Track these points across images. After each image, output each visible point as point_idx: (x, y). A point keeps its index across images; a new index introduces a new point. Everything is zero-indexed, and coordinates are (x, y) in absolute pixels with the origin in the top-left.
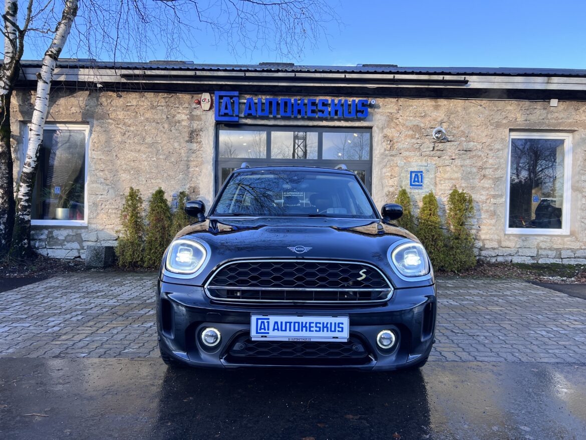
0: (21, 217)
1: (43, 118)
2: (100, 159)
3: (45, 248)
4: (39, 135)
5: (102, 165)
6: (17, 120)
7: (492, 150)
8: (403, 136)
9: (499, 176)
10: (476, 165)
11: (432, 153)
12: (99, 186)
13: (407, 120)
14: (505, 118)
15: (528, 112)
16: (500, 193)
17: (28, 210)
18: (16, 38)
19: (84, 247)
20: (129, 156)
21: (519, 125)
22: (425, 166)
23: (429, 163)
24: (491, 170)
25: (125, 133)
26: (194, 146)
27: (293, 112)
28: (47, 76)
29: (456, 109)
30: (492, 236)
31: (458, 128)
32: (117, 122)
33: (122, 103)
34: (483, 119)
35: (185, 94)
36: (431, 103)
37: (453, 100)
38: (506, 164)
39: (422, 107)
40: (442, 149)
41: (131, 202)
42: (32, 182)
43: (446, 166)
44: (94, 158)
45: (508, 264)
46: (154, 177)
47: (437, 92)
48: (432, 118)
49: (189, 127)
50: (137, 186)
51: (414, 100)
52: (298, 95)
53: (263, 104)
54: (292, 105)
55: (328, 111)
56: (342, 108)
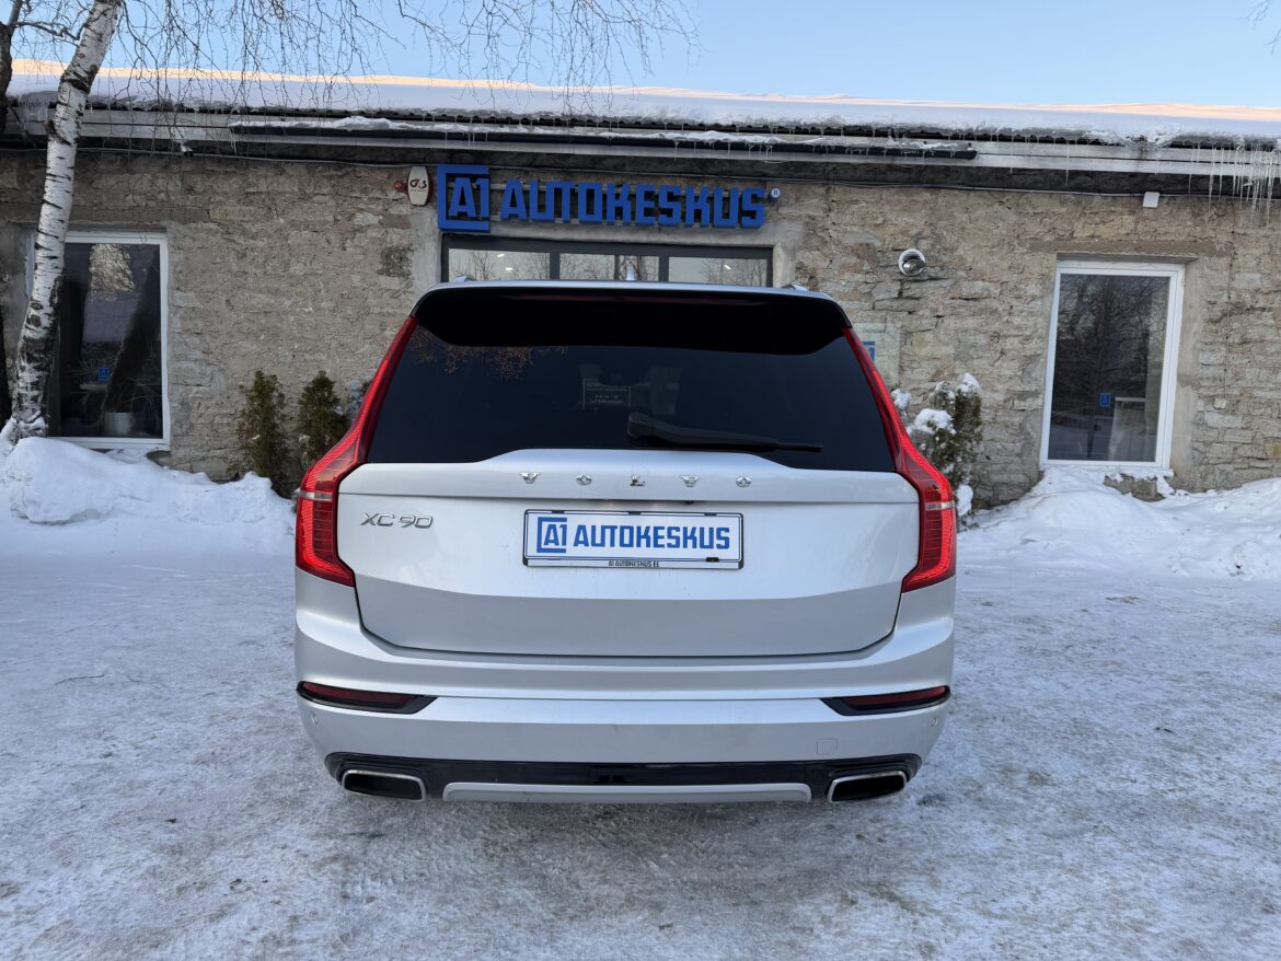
1: (62, 221)
2: (193, 308)
4: (56, 257)
5: (197, 321)
6: (10, 222)
7: (1018, 298)
8: (836, 266)
9: (1033, 353)
10: (986, 328)
11: (896, 304)
12: (193, 365)
13: (846, 232)
14: (1049, 231)
15: (1097, 220)
16: (1033, 389)
20: (254, 302)
21: (1078, 246)
22: (881, 331)
23: (889, 324)
24: (1016, 340)
25: (245, 255)
26: (394, 283)
27: (605, 211)
28: (68, 129)
29: (949, 211)
30: (1013, 477)
31: (952, 250)
32: (227, 229)
33: (235, 186)
34: (1004, 232)
35: (372, 169)
36: (896, 197)
37: (943, 191)
38: (1048, 327)
39: (879, 205)
40: (918, 296)
41: (259, 402)
42: (47, 358)
43: (924, 331)
44: (180, 307)
46: (309, 347)
47: (910, 173)
48: (897, 229)
49: (383, 241)
50: (273, 366)
51: (862, 190)
52: (617, 175)
53: (541, 193)
54: (605, 197)
55: (680, 212)
56: (708, 205)
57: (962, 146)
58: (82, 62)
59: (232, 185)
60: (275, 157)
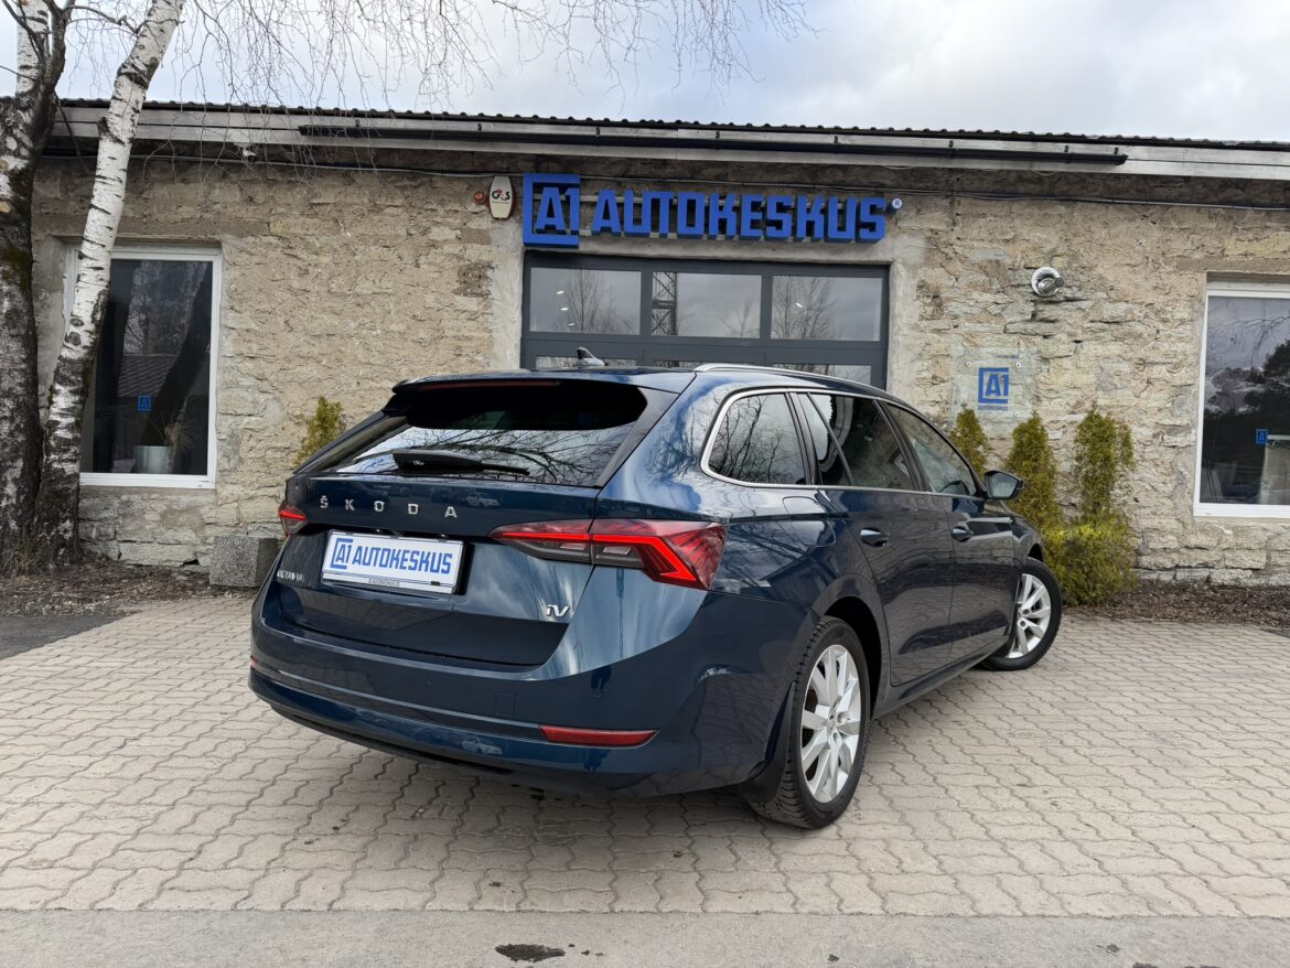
0: (55, 465)
1: (110, 229)
2: (248, 331)
3: (115, 538)
4: (101, 269)
5: (249, 345)
6: (51, 234)
7: (1164, 321)
8: (963, 282)
9: (1183, 382)
10: (1130, 355)
11: (1030, 326)
12: (246, 393)
13: (972, 248)
14: (1198, 248)
15: (1250, 236)
16: (1185, 423)
17: (73, 449)
18: (46, 35)
19: (206, 538)
20: (316, 324)
21: (1231, 264)
22: (1013, 357)
23: (1022, 349)
24: (1164, 368)
25: (307, 272)
26: (471, 304)
27: (707, 225)
28: (122, 126)
29: (1086, 226)
30: (1164, 521)
31: (1091, 269)
32: (287, 242)
33: (299, 197)
34: (1148, 249)
35: (450, 180)
36: (1027, 210)
37: (1079, 205)
38: (1198, 355)
39: (1009, 219)
40: (1053, 318)
41: (321, 432)
42: (85, 382)
43: (1061, 357)
44: (233, 329)
45: (1200, 587)
46: (376, 374)
47: (1042, 185)
48: (1030, 246)
49: (460, 258)
50: (335, 395)
51: (989, 203)
52: (718, 185)
53: (637, 206)
54: (707, 209)
55: (791, 224)
56: (822, 217)
57: (1109, 150)
58: (143, 52)
59: (298, 195)
60: (344, 166)
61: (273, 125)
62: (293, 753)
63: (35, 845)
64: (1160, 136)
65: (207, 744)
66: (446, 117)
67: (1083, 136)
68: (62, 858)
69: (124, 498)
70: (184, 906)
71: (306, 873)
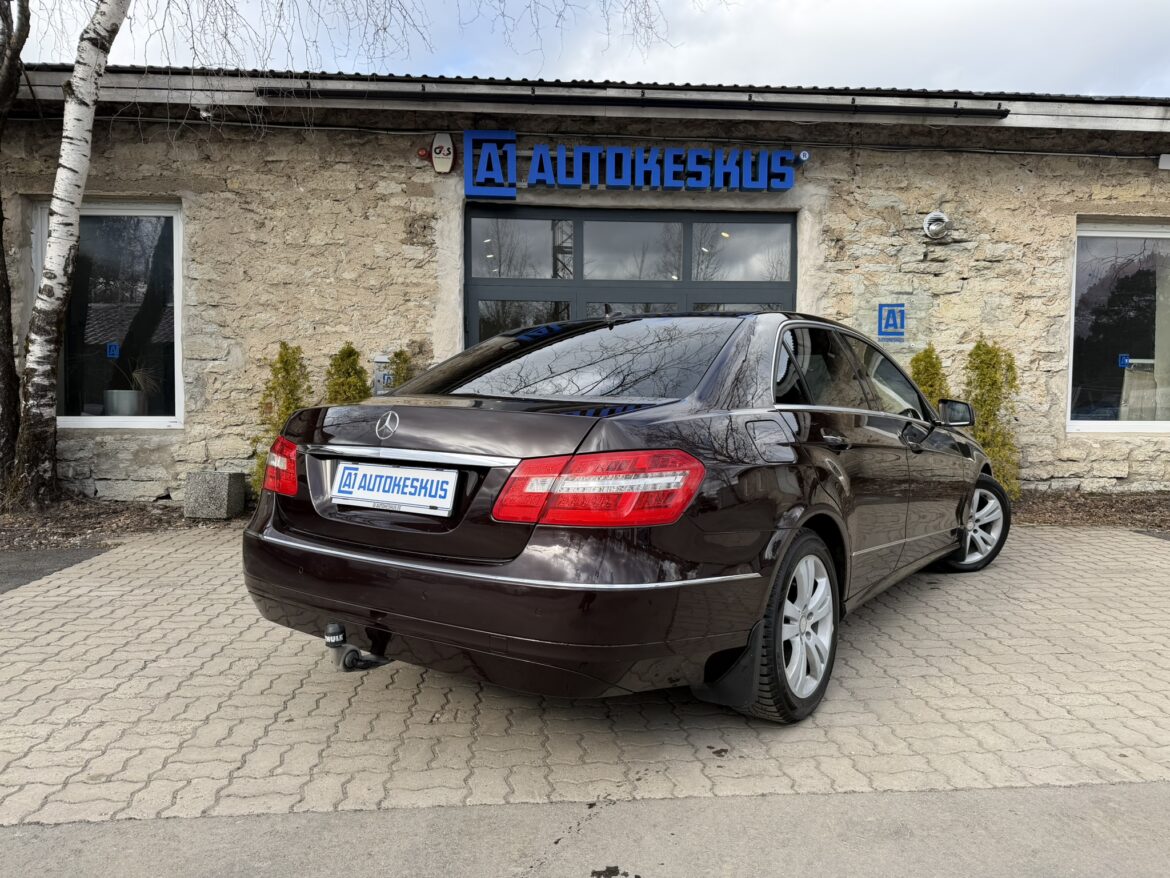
0: (34, 410)
1: (79, 187)
2: (209, 281)
3: (90, 477)
4: (71, 224)
5: (211, 294)
6: (16, 193)
7: (1042, 259)
8: (862, 228)
9: (1056, 313)
10: (1009, 290)
11: (922, 266)
12: (209, 340)
13: (871, 196)
14: (1069, 193)
15: (1114, 182)
16: (1057, 348)
17: (50, 395)
19: (178, 474)
20: (273, 273)
21: (1097, 207)
22: (908, 293)
23: (916, 285)
24: (1040, 301)
25: (263, 224)
26: (418, 253)
27: (633, 177)
28: (86, 89)
29: (971, 174)
30: (1041, 438)
31: (975, 212)
32: (244, 198)
33: (254, 154)
34: (1025, 195)
35: (395, 137)
36: (920, 161)
37: (965, 155)
38: (1070, 288)
39: (903, 169)
40: (942, 258)
41: (283, 374)
42: (59, 331)
43: (950, 293)
44: (195, 279)
45: (1072, 495)
46: (331, 319)
47: (932, 138)
48: (922, 193)
49: (407, 210)
50: (293, 339)
51: (885, 155)
52: (642, 140)
53: (570, 160)
54: (633, 162)
55: (709, 175)
56: (737, 168)
57: (992, 105)
58: (104, 18)
59: (253, 152)
60: (296, 124)
61: (226, 87)
62: (303, 668)
63: (88, 761)
64: (1038, 92)
65: (221, 663)
66: (391, 78)
67: (970, 93)
68: (118, 772)
69: (98, 439)
70: (245, 811)
71: (349, 776)
